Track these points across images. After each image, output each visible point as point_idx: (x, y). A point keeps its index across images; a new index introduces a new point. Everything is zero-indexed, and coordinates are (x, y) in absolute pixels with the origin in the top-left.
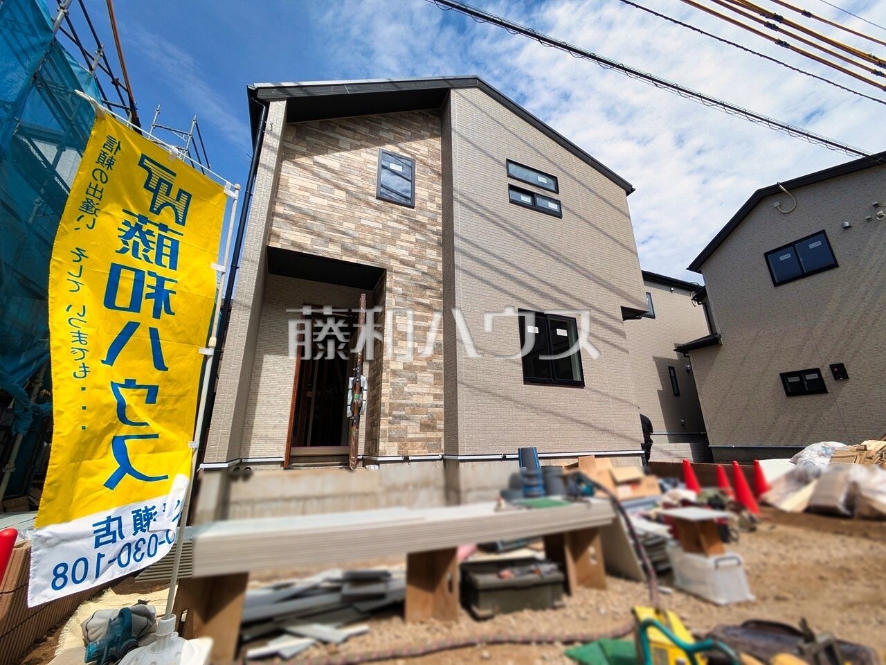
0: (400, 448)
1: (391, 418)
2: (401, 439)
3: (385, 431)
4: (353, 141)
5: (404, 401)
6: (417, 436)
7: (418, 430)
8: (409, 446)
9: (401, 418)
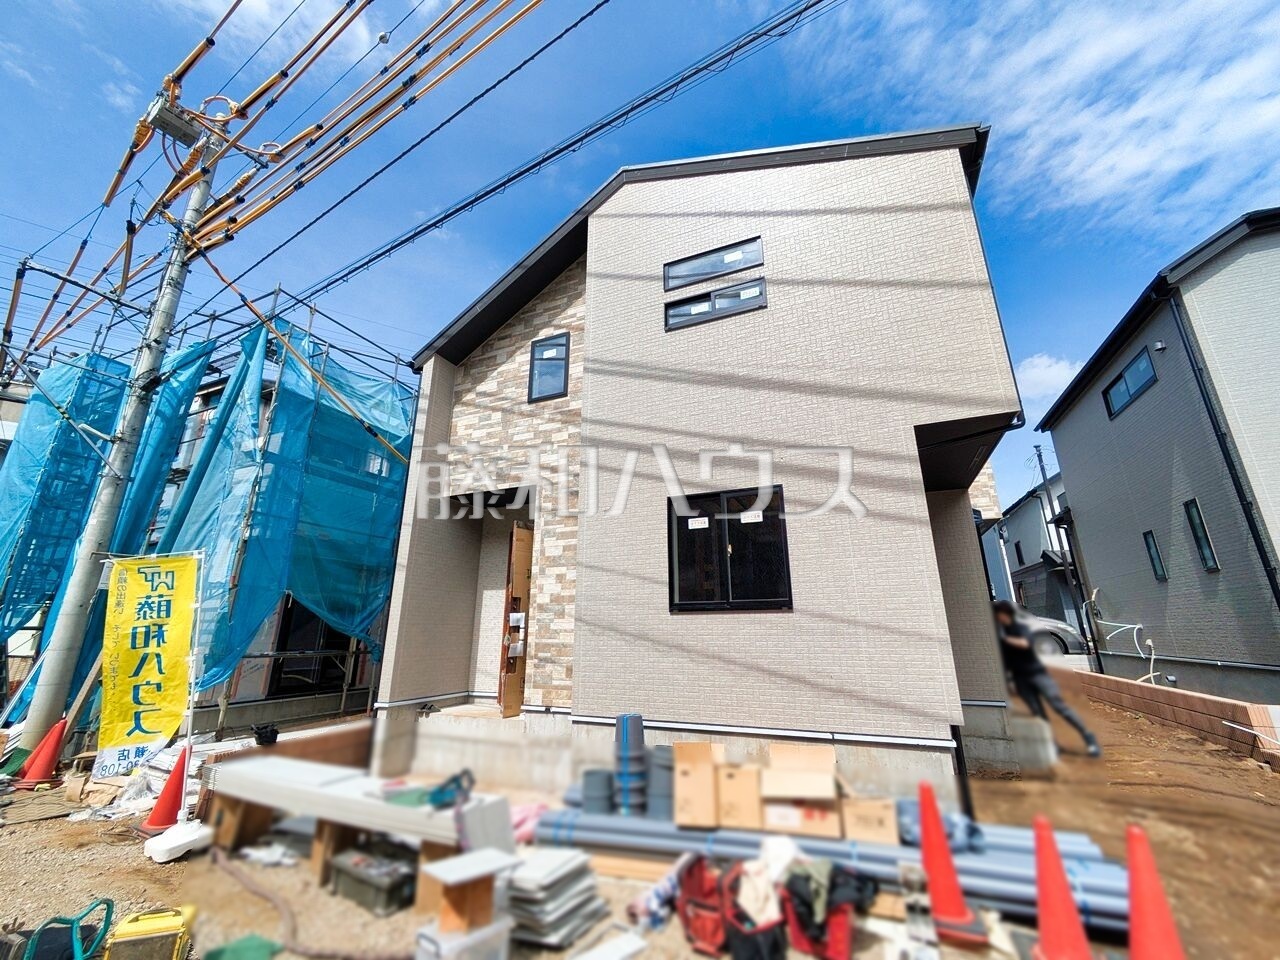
0: (544, 697)
1: (536, 661)
2: (545, 686)
3: (530, 676)
4: (507, 350)
5: (550, 641)
6: (563, 683)
7: (564, 676)
8: (554, 694)
9: (546, 660)
